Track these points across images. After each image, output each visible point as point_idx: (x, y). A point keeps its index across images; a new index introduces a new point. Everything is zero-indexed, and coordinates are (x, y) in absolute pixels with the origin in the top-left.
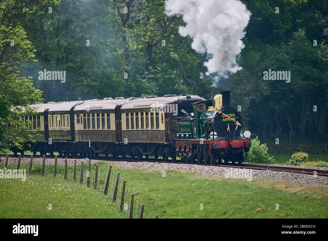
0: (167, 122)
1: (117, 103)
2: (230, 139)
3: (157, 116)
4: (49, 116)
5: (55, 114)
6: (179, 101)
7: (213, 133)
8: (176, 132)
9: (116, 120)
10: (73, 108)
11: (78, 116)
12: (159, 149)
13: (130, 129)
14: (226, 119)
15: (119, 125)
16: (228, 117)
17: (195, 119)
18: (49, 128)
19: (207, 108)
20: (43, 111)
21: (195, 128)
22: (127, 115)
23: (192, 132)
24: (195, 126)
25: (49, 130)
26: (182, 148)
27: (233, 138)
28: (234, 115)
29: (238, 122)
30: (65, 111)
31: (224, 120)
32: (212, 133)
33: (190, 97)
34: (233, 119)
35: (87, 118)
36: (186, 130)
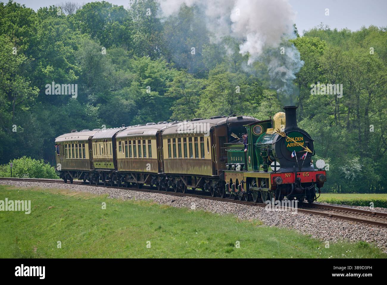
0: (214, 149)
1: (159, 128)
2: (297, 171)
3: (202, 142)
4: (93, 143)
5: (98, 142)
6: (229, 123)
7: (275, 164)
8: (225, 161)
9: (157, 147)
10: (115, 135)
11: (120, 143)
12: (205, 183)
13: (172, 158)
14: (292, 145)
15: (160, 153)
16: (294, 141)
17: (249, 145)
18: (94, 156)
19: (265, 130)
20: (87, 139)
21: (250, 157)
22: (169, 141)
23: (246, 161)
24: (249, 155)
25: (94, 158)
26: (233, 182)
27: (302, 170)
28: (302, 139)
29: (307, 148)
30: (108, 138)
31: (288, 145)
32: (273, 164)
33: (241, 118)
34: (301, 145)
35: (128, 145)
36: (238, 160)
